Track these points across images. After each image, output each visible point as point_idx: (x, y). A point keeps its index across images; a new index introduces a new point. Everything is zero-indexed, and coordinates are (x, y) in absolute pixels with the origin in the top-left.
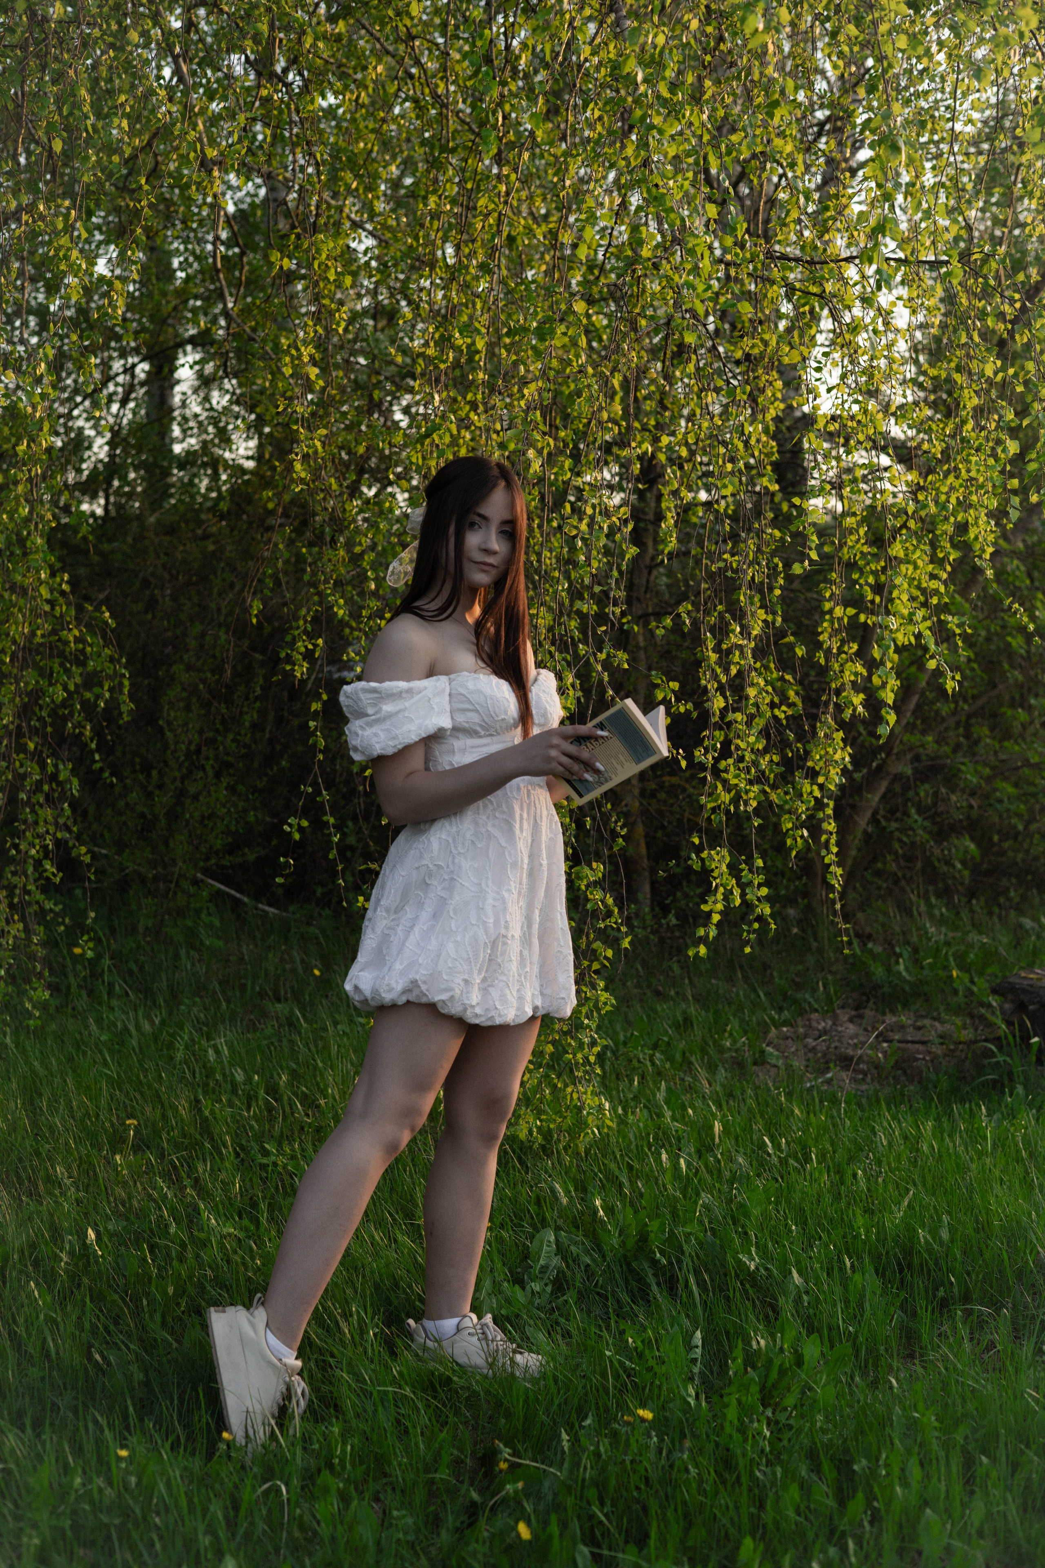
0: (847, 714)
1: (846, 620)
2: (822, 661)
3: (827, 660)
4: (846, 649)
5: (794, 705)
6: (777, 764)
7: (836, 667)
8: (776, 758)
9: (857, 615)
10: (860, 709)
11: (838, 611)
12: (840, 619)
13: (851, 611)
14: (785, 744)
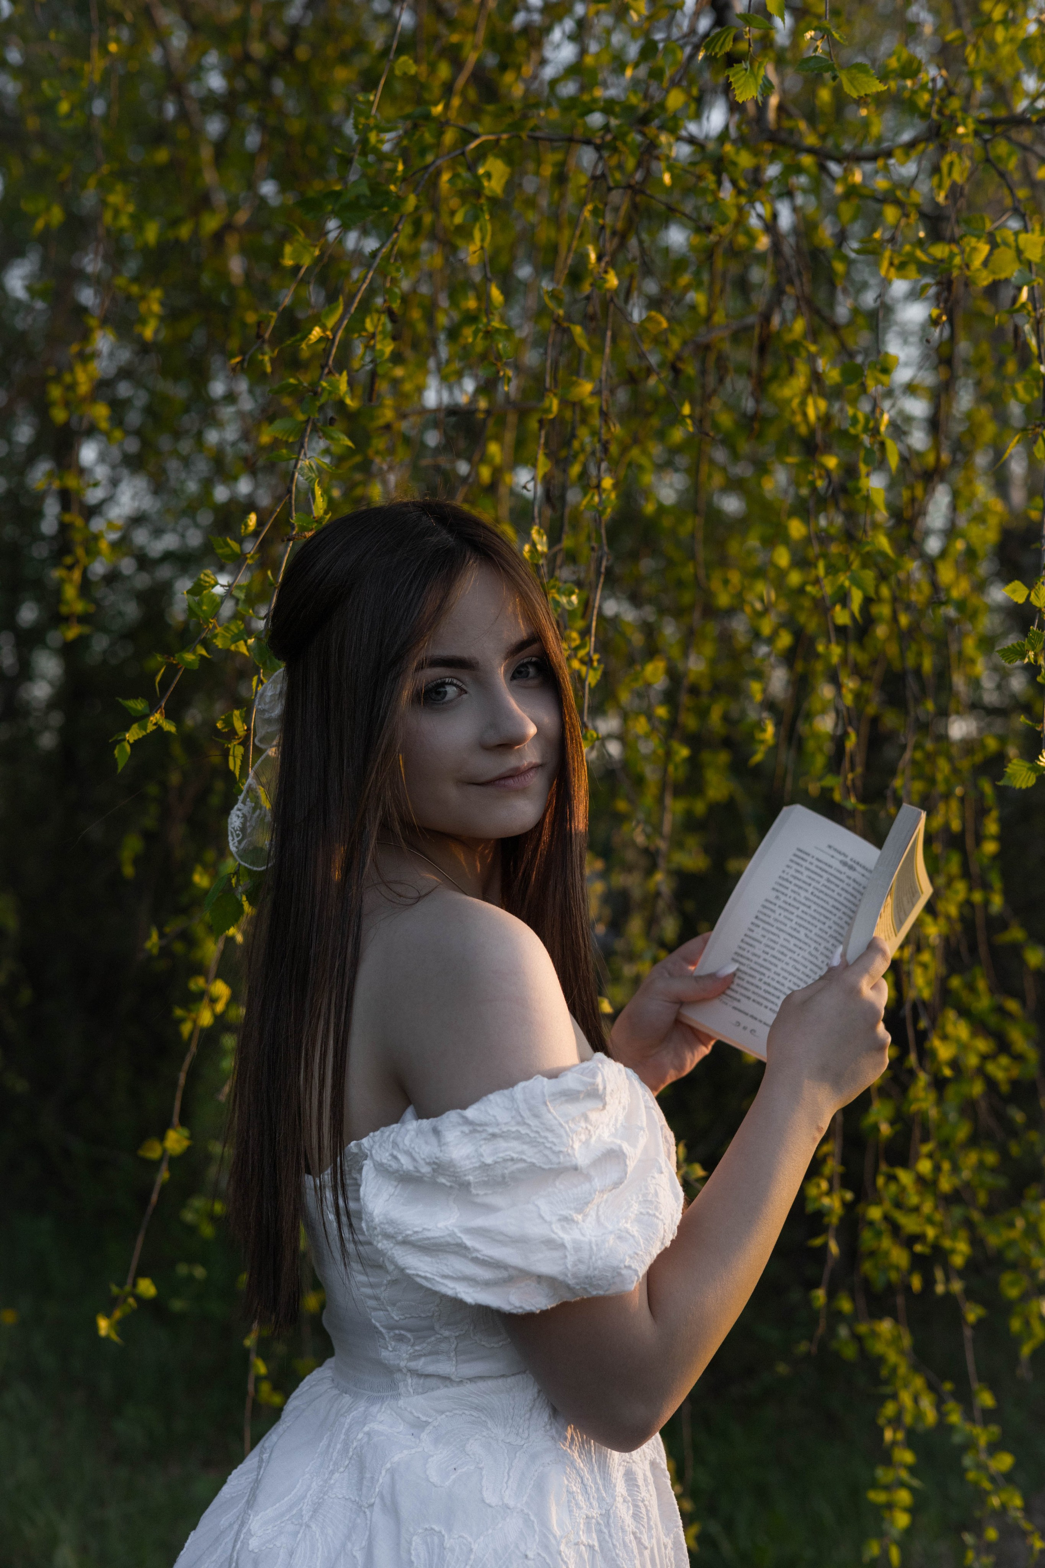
6: (993, 1170)
8: (991, 1158)
14: (1007, 1130)
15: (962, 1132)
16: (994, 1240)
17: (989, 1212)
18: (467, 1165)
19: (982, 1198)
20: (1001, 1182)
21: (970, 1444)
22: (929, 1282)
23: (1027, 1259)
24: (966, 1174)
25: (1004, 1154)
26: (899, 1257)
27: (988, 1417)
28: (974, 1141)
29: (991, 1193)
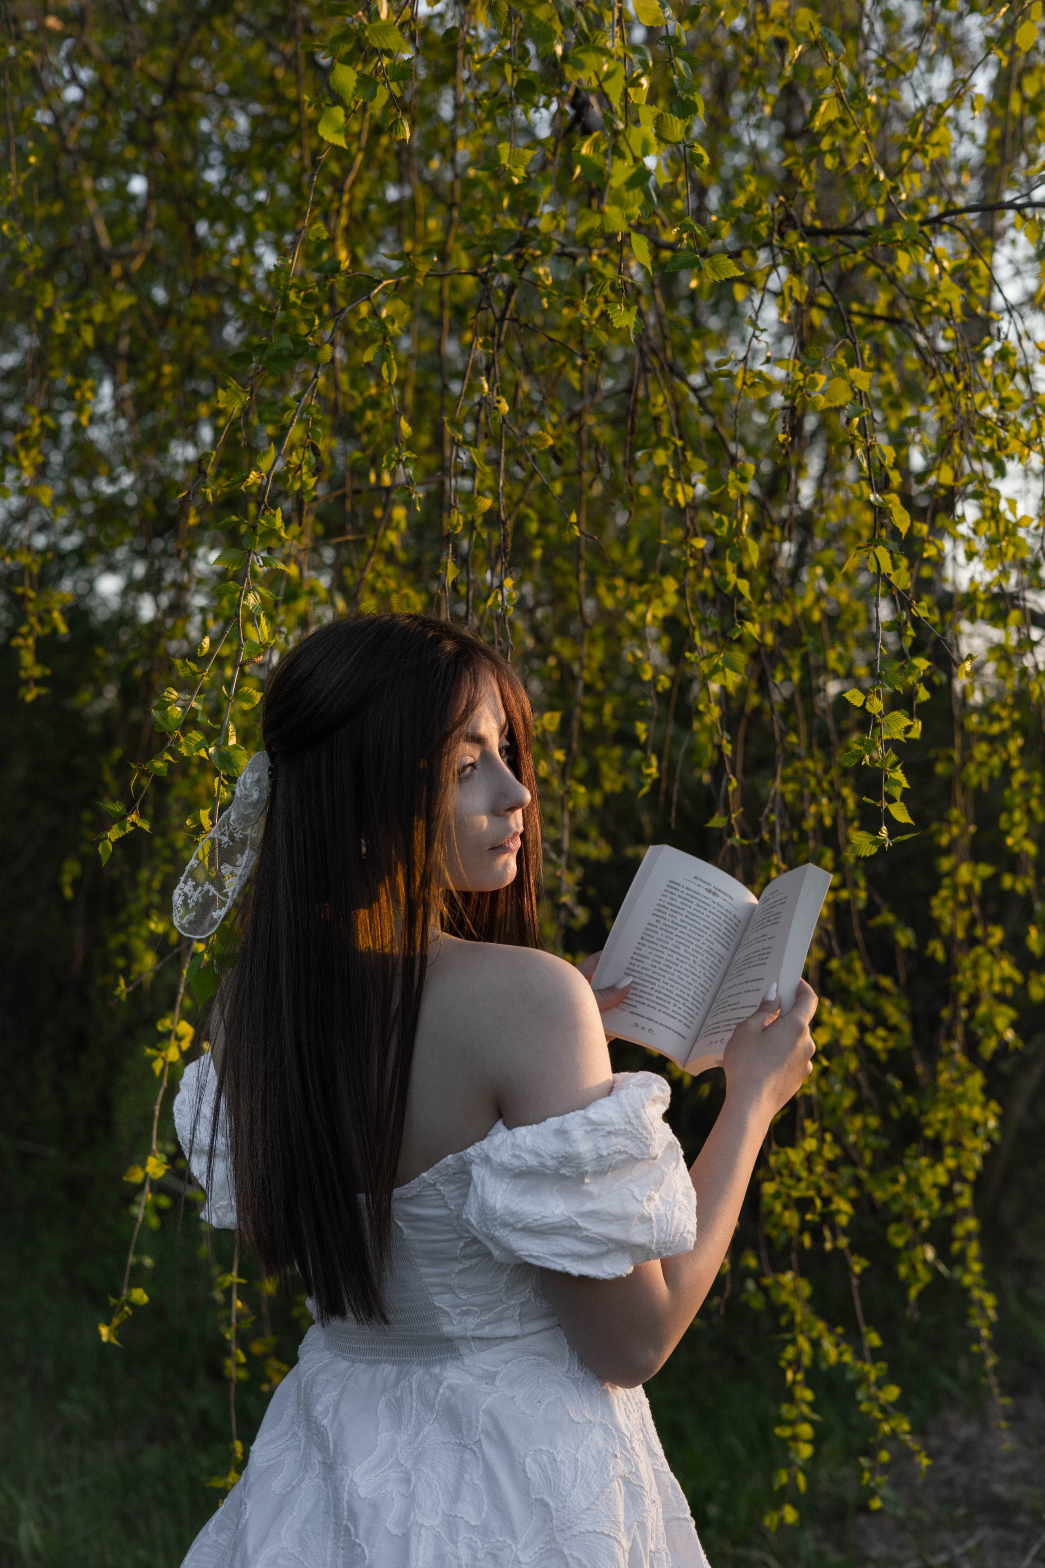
0: (990, 1046)
1: (977, 886)
2: (940, 955)
3: (948, 950)
4: (979, 932)
5: (893, 1029)
6: (876, 1133)
7: (966, 962)
8: (874, 1122)
9: (996, 878)
10: (1009, 1035)
11: (965, 873)
12: (969, 887)
13: (985, 870)
14: (886, 1097)
15: (847, 1102)
16: (879, 1195)
17: (873, 1170)
18: (589, 1156)
19: (868, 1158)
20: (885, 1143)
21: (862, 1379)
22: (818, 1238)
23: (910, 1209)
24: (852, 1138)
25: (885, 1117)
26: (791, 1218)
27: (876, 1355)
28: (857, 1108)
29: (875, 1152)
